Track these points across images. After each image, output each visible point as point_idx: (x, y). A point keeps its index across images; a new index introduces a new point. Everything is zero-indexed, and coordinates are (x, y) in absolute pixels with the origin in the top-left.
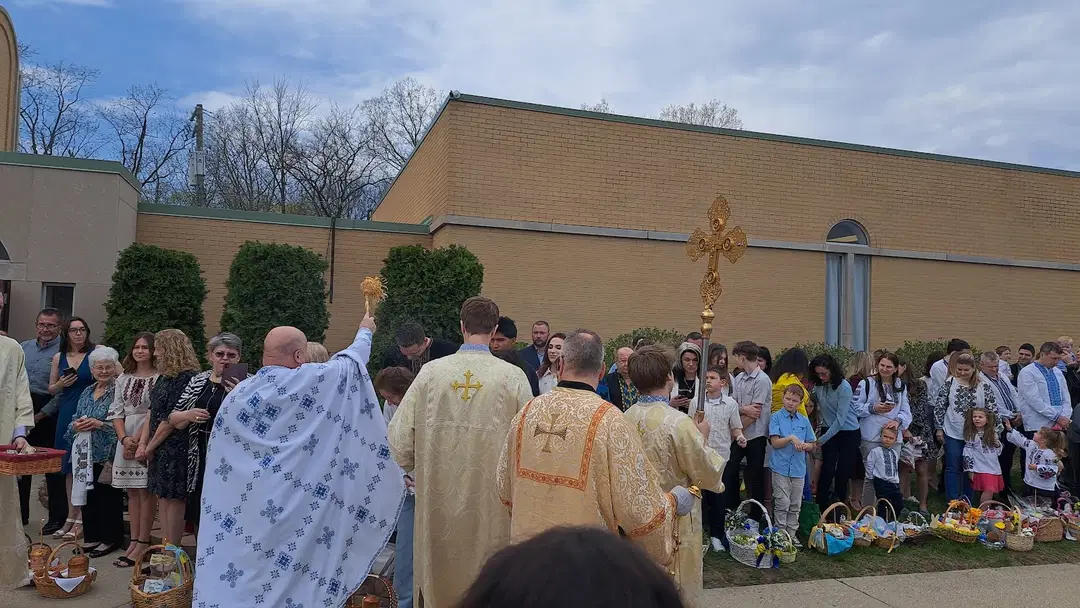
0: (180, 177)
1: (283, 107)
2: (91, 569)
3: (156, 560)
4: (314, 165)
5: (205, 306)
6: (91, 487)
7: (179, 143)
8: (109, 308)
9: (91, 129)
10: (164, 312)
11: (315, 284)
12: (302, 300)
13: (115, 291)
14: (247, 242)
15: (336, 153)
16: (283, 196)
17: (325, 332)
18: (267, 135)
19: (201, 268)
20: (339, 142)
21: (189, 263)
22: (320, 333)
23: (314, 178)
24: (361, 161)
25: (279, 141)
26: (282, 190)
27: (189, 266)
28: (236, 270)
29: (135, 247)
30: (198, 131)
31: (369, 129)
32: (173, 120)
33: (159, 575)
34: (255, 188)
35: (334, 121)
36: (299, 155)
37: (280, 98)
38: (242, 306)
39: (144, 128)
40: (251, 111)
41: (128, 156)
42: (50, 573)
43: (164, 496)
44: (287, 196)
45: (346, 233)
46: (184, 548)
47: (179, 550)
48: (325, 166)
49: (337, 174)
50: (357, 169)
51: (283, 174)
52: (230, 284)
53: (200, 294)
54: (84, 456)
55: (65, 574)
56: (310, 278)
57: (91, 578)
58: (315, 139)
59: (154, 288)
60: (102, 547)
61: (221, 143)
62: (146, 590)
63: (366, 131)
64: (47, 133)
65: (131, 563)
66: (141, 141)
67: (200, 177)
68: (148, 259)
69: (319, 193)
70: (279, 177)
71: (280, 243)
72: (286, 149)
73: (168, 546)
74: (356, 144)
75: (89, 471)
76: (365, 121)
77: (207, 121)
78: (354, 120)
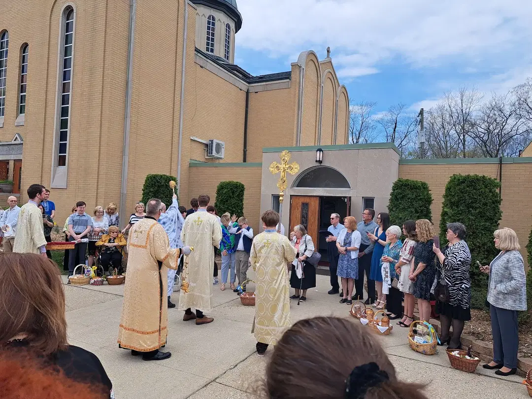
0: (412, 144)
1: (464, 101)
2: (391, 325)
3: (419, 328)
4: (481, 129)
5: (431, 207)
6: (390, 287)
7: (411, 128)
8: (389, 208)
9: (374, 128)
10: (413, 210)
11: (493, 195)
12: (485, 204)
13: (391, 200)
14: (454, 175)
15: (495, 120)
16: (464, 148)
17: (499, 221)
18: (455, 117)
19: (430, 188)
20: (497, 114)
21: (424, 187)
22: (496, 222)
23: (482, 136)
24: (511, 121)
25: (462, 119)
26: (464, 144)
27: (424, 188)
28: (448, 189)
29: (399, 181)
30: (421, 121)
31: (517, 103)
32: (409, 118)
33: (420, 335)
34: (449, 145)
35: (494, 103)
36: (473, 125)
37: (462, 96)
38: (452, 208)
39: (396, 124)
40: (447, 107)
41: (389, 138)
42: (375, 322)
43: (421, 297)
44: (466, 148)
45: (508, 165)
46: (433, 325)
47: (430, 326)
48: (489, 129)
49: (496, 131)
50: (508, 128)
51: (464, 136)
52: (446, 196)
53: (429, 201)
54: (387, 272)
55: (380, 324)
56: (490, 192)
57: (391, 328)
58: (482, 115)
59: (409, 199)
60: (393, 316)
61: (431, 125)
62: (415, 341)
63: (514, 105)
64: (357, 133)
65: (406, 326)
66: (395, 130)
67: (422, 143)
68: (406, 185)
69: (485, 143)
70: (462, 137)
71: (472, 174)
72: (465, 122)
73: (425, 322)
74: (508, 113)
75: (389, 279)
76: (514, 98)
77: (425, 115)
78: (507, 100)
